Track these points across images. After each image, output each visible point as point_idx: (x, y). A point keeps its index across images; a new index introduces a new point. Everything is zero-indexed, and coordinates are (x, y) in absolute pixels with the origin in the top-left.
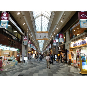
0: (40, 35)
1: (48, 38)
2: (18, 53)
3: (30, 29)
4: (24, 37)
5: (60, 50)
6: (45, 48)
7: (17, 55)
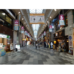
0: (34, 18)
1: (44, 22)
2: (9, 40)
3: (23, 13)
4: (15, 21)
5: (57, 37)
6: (39, 36)
7: (7, 42)
